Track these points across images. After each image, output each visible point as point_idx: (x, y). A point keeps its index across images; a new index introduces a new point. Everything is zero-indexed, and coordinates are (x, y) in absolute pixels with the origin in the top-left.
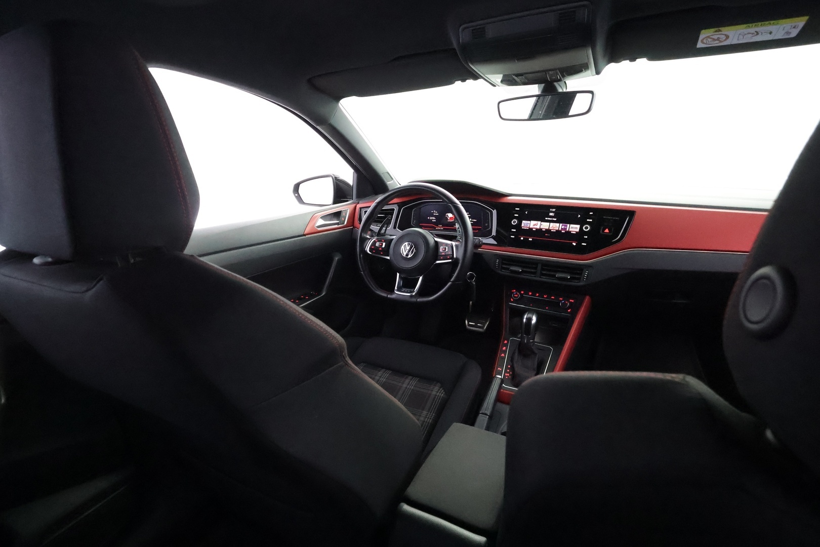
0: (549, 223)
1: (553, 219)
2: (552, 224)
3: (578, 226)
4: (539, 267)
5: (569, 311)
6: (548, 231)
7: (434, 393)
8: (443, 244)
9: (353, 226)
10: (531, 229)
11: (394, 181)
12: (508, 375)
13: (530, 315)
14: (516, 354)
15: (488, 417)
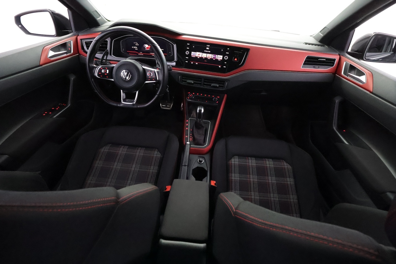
0: (206, 54)
1: (209, 51)
2: (208, 54)
3: (222, 56)
4: (203, 80)
5: (217, 102)
6: (206, 59)
7: (155, 155)
8: (148, 70)
9: (78, 53)
10: (196, 57)
11: (101, 17)
12: (191, 139)
13: (200, 108)
14: (195, 128)
15: (187, 166)
